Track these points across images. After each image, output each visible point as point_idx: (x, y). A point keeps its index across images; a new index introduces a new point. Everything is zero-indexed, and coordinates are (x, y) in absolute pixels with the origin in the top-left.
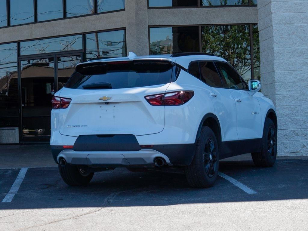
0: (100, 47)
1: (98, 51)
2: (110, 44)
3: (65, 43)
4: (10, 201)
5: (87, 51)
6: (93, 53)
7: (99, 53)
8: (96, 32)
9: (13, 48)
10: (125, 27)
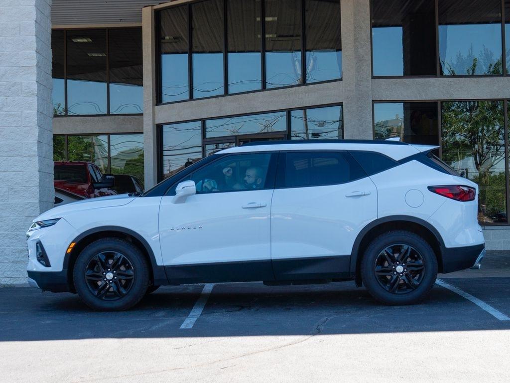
0: (309, 128)
1: (307, 133)
2: (322, 124)
3: (264, 123)
4: (191, 326)
5: (293, 133)
6: (299, 135)
7: (307, 136)
8: (304, 109)
9: (198, 128)
10: (342, 103)
